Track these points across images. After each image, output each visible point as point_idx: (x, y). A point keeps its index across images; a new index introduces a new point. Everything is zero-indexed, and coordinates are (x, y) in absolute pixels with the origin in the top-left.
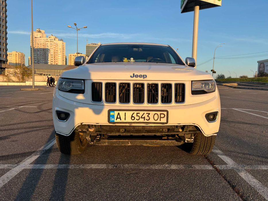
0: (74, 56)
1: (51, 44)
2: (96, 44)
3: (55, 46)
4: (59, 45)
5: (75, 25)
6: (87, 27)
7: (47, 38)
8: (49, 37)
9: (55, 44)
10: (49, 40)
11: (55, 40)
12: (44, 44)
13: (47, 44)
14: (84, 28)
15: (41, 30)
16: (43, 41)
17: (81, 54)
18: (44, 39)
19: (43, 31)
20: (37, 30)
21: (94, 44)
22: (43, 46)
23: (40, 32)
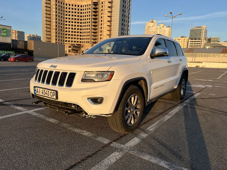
0: (178, 39)
1: (160, 31)
2: (200, 27)
3: (163, 33)
4: (166, 31)
5: (171, 13)
6: (181, 14)
7: (157, 26)
8: (159, 25)
9: (163, 31)
10: (159, 28)
11: (163, 27)
12: (155, 31)
13: (157, 31)
14: (179, 15)
15: (153, 21)
16: (154, 29)
17: (185, 37)
18: (155, 27)
19: (155, 21)
20: (151, 21)
21: (198, 27)
22: (154, 33)
23: (152, 22)
